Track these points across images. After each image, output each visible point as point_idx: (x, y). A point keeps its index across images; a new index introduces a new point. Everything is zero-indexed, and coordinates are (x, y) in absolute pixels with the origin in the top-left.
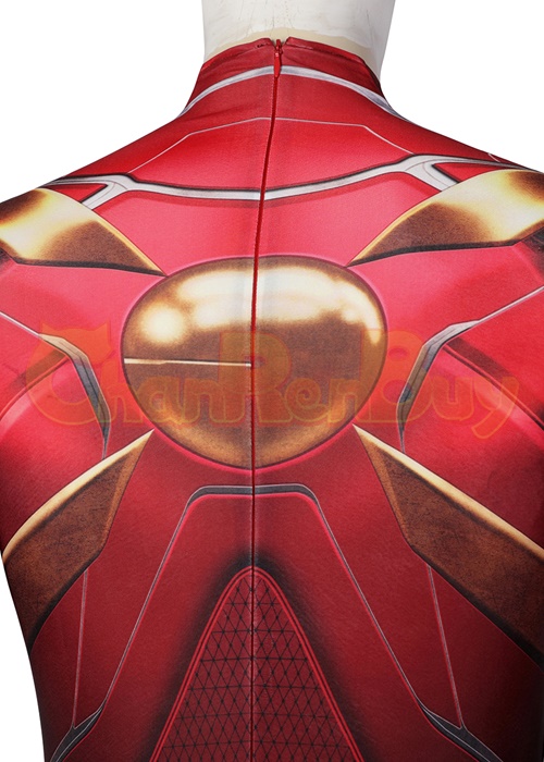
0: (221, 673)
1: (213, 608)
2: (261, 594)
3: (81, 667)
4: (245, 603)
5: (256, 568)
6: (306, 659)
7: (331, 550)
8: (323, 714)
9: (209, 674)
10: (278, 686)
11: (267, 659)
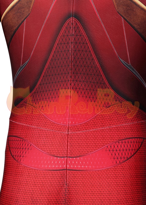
0: (63, 47)
1: (61, 29)
2: (75, 25)
3: (24, 48)
4: (70, 28)
5: (73, 18)
6: (87, 43)
7: (95, 13)
8: (91, 59)
9: (60, 48)
10: (79, 51)
11: (76, 43)
